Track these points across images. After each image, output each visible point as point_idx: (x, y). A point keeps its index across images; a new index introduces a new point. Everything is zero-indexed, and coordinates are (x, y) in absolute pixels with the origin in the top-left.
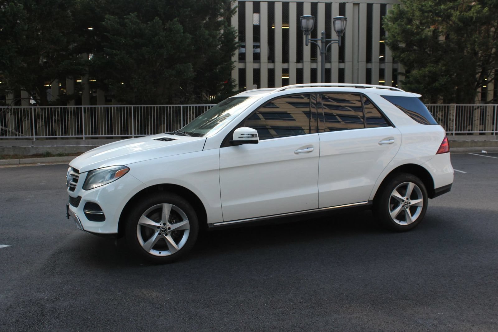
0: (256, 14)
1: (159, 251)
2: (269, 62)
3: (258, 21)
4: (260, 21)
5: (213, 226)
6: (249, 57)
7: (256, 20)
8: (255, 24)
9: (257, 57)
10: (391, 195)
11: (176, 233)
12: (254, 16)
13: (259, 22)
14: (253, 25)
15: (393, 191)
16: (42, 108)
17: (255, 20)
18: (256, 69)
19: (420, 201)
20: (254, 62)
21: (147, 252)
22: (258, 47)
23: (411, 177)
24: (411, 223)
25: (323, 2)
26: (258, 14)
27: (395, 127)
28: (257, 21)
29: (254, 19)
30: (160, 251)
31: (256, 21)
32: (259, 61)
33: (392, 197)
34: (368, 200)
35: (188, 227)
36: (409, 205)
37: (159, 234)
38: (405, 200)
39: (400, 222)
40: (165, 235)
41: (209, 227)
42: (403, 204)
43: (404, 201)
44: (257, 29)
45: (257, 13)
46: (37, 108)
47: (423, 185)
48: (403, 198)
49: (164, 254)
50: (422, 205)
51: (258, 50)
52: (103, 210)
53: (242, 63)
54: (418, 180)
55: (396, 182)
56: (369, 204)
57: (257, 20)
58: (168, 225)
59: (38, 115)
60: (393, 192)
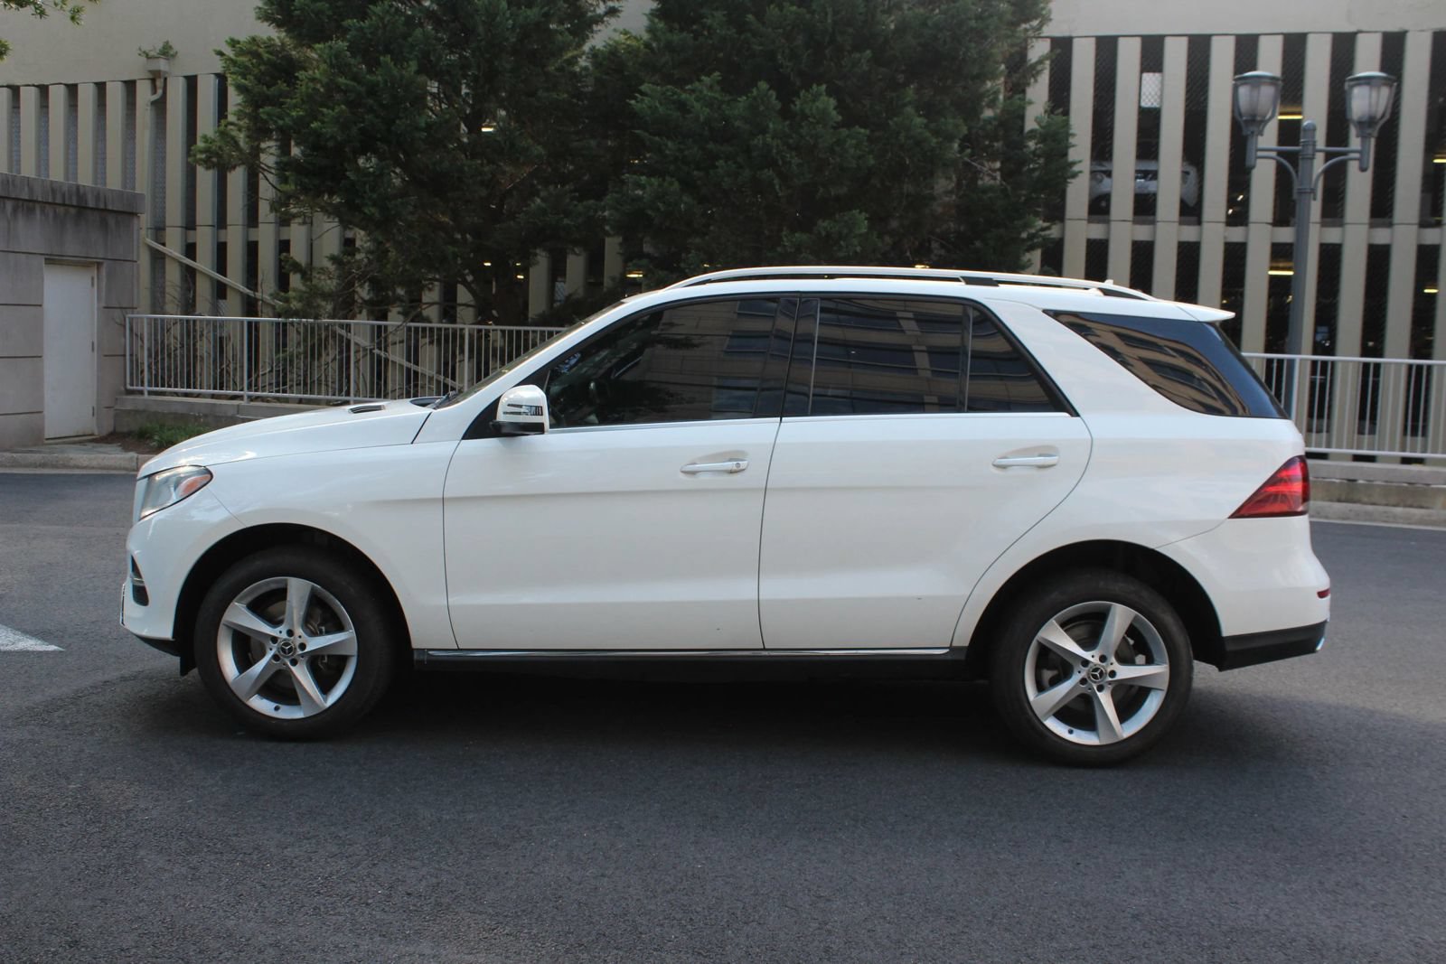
0: (1151, 74)
1: (275, 705)
2: (1181, 223)
3: (1156, 97)
4: (1161, 97)
5: (426, 658)
6: (1122, 205)
7: (1150, 94)
8: (1146, 106)
9: (1145, 206)
10: (1037, 638)
11: (326, 661)
12: (1144, 82)
13: (1158, 100)
14: (1140, 107)
15: (1043, 624)
16: (503, 332)
17: (1147, 94)
18: (1142, 242)
19: (1157, 671)
20: (1135, 222)
21: (241, 701)
22: (1153, 175)
23: (1119, 586)
24: (1116, 741)
25: (1378, 30)
26: (1157, 75)
27: (1078, 415)
28: (1153, 97)
29: (1144, 90)
30: (280, 705)
31: (1150, 97)
32: (1151, 218)
33: (1040, 644)
34: (948, 646)
35: (353, 650)
36: (1110, 679)
37: (276, 657)
38: (1096, 660)
39: (1071, 732)
40: (289, 664)
41: (415, 657)
42: (1083, 674)
43: (1090, 665)
44: (1149, 121)
45: (1154, 71)
46: (493, 330)
47: (1169, 619)
48: (1086, 655)
49: (288, 713)
50: (1165, 687)
51: (1151, 186)
52: (143, 576)
53: (1099, 222)
54: (1147, 595)
55: (1055, 596)
56: (949, 657)
57: (1153, 93)
58: (300, 637)
59: (495, 350)
60: (1043, 628)
